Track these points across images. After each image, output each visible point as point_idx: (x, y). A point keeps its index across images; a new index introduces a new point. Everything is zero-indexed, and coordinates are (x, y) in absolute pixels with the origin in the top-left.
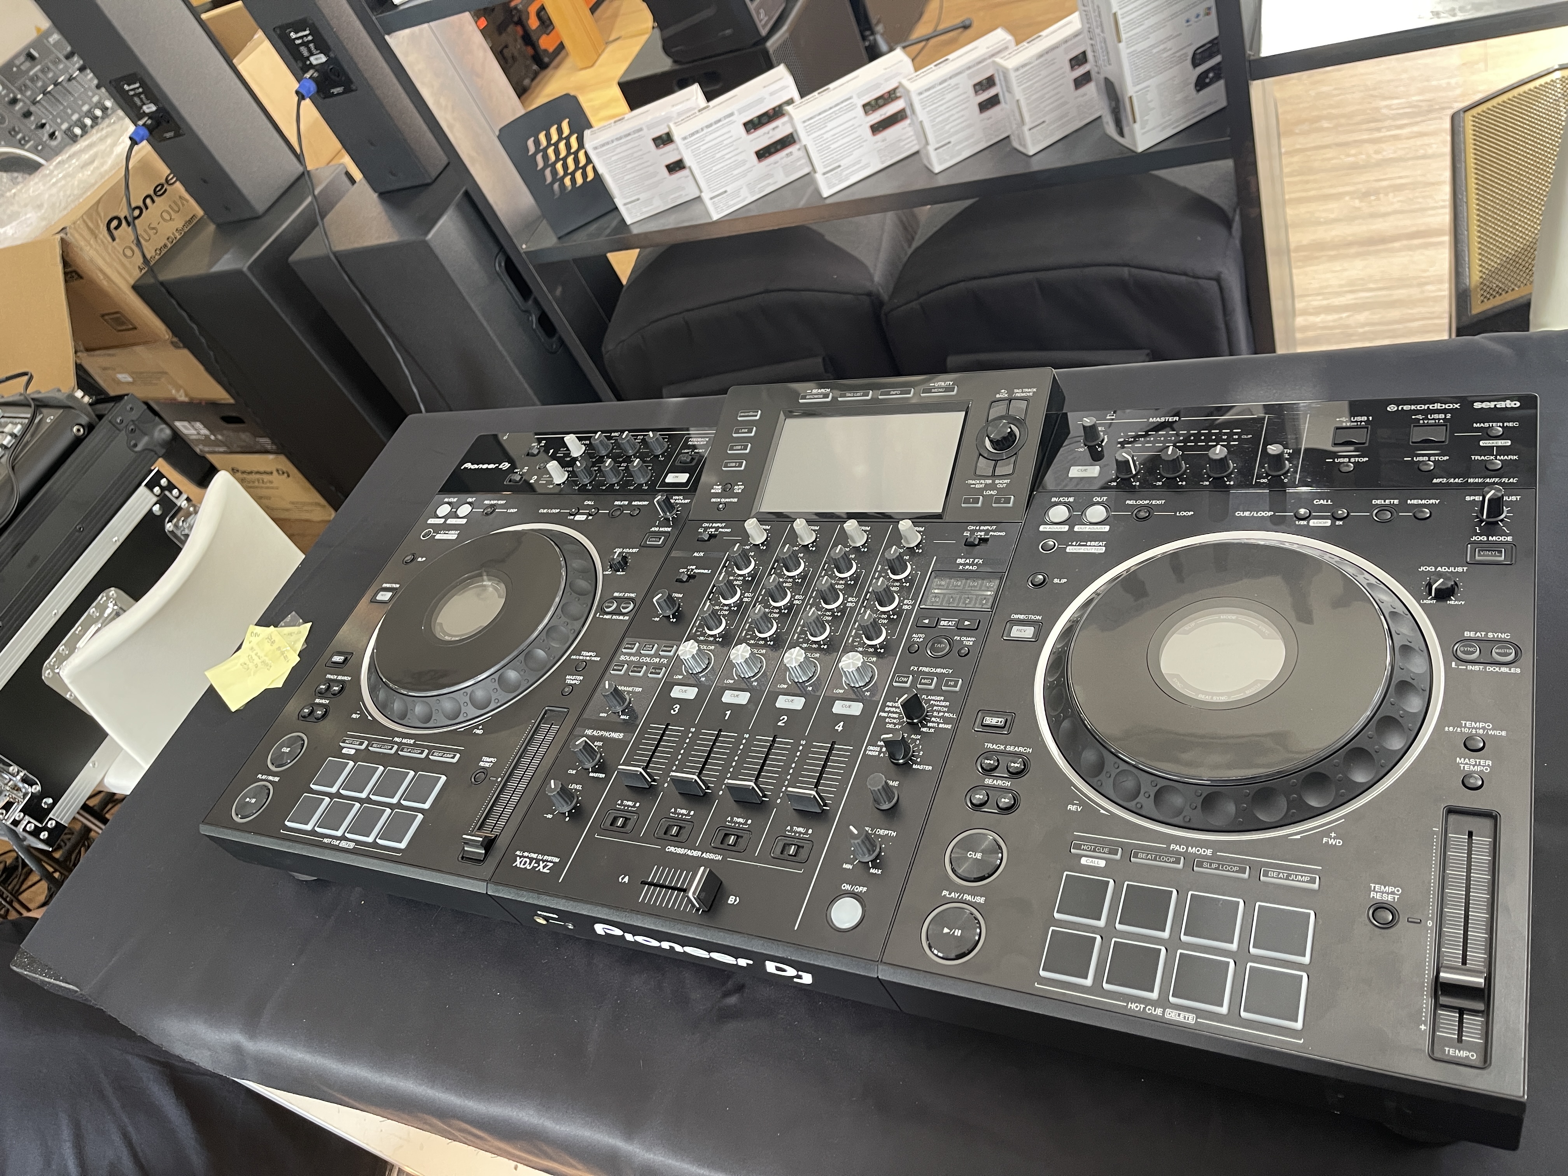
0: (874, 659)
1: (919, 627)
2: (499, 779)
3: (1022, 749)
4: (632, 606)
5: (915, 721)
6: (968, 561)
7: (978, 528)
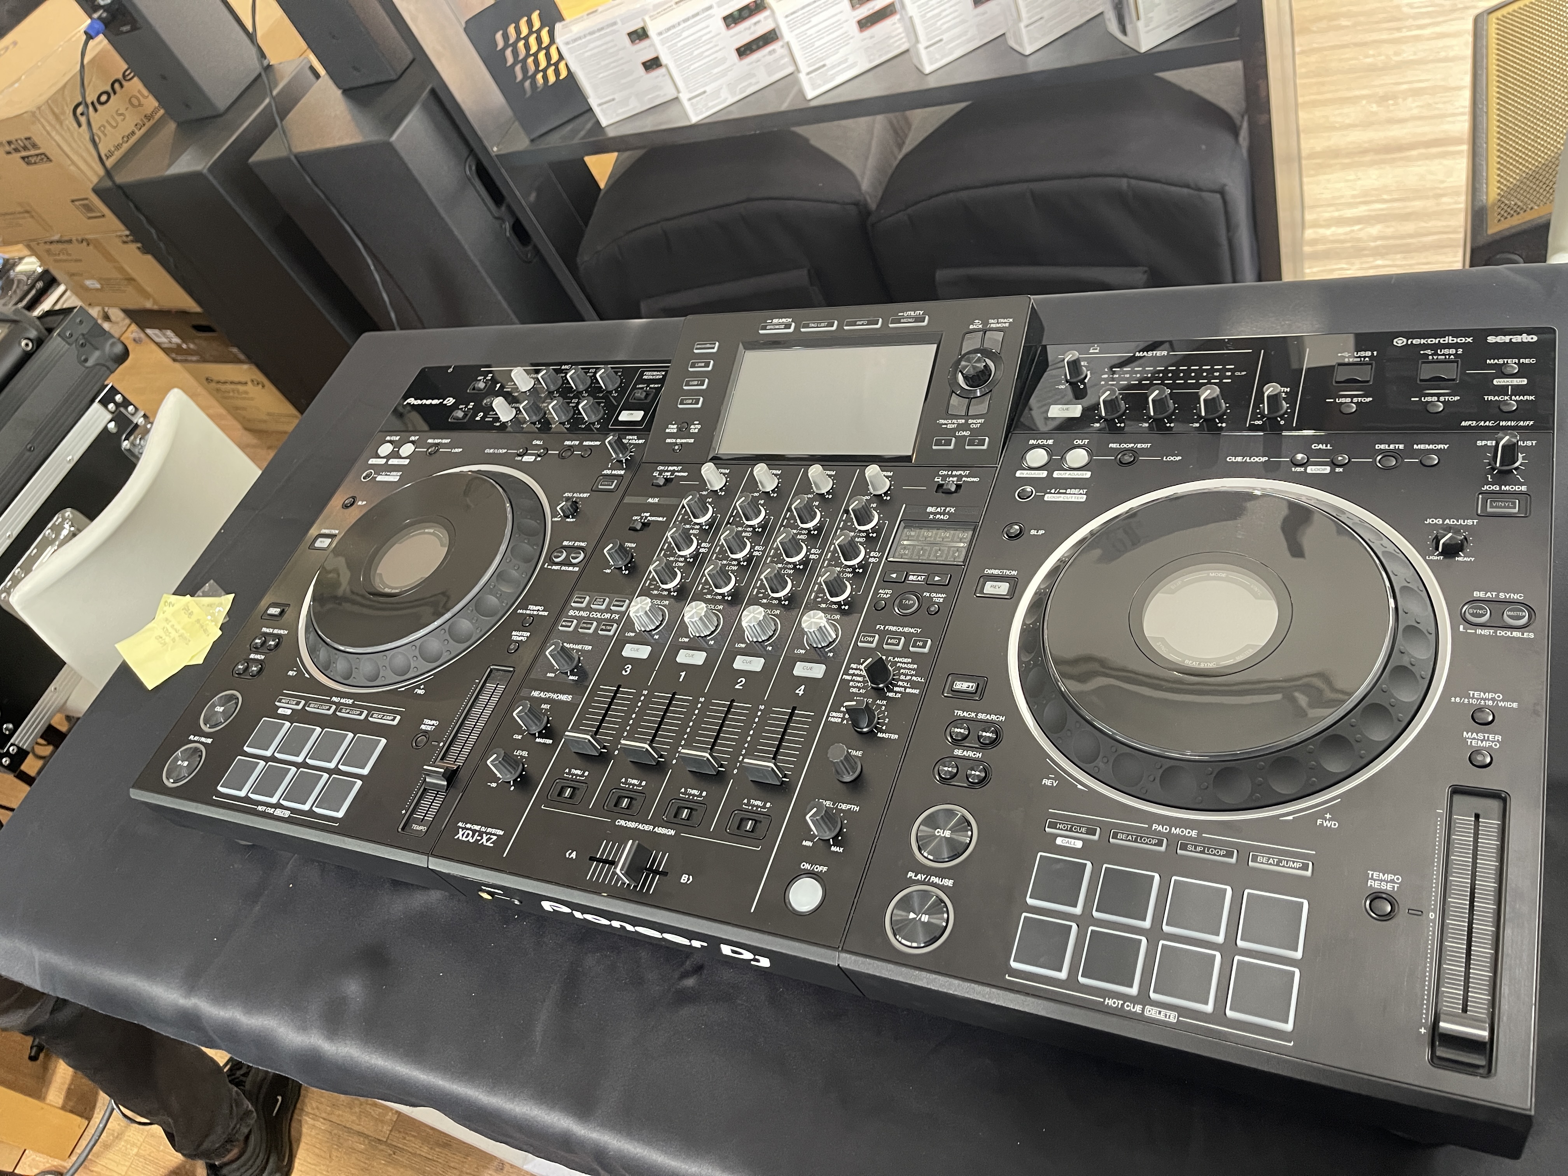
0: (838, 617)
1: (885, 582)
2: (441, 744)
3: (994, 717)
4: (582, 555)
5: (881, 686)
6: (939, 510)
7: (950, 473)
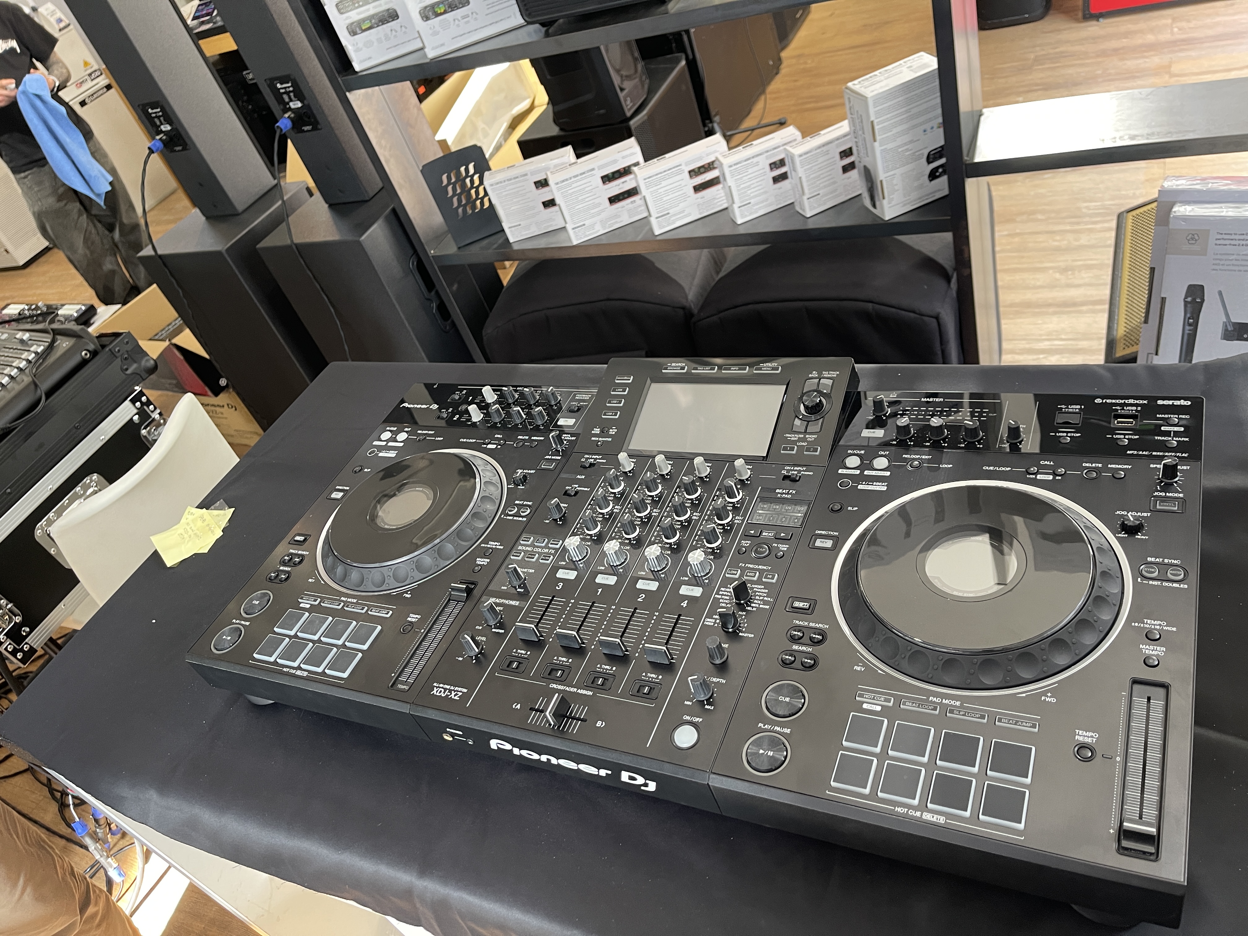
0: (712, 557)
1: (746, 536)
2: (422, 631)
3: (821, 625)
4: (529, 511)
5: (742, 602)
6: (784, 491)
7: (792, 468)
